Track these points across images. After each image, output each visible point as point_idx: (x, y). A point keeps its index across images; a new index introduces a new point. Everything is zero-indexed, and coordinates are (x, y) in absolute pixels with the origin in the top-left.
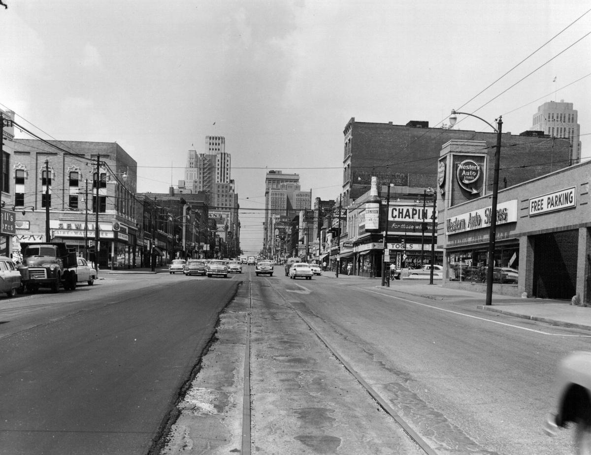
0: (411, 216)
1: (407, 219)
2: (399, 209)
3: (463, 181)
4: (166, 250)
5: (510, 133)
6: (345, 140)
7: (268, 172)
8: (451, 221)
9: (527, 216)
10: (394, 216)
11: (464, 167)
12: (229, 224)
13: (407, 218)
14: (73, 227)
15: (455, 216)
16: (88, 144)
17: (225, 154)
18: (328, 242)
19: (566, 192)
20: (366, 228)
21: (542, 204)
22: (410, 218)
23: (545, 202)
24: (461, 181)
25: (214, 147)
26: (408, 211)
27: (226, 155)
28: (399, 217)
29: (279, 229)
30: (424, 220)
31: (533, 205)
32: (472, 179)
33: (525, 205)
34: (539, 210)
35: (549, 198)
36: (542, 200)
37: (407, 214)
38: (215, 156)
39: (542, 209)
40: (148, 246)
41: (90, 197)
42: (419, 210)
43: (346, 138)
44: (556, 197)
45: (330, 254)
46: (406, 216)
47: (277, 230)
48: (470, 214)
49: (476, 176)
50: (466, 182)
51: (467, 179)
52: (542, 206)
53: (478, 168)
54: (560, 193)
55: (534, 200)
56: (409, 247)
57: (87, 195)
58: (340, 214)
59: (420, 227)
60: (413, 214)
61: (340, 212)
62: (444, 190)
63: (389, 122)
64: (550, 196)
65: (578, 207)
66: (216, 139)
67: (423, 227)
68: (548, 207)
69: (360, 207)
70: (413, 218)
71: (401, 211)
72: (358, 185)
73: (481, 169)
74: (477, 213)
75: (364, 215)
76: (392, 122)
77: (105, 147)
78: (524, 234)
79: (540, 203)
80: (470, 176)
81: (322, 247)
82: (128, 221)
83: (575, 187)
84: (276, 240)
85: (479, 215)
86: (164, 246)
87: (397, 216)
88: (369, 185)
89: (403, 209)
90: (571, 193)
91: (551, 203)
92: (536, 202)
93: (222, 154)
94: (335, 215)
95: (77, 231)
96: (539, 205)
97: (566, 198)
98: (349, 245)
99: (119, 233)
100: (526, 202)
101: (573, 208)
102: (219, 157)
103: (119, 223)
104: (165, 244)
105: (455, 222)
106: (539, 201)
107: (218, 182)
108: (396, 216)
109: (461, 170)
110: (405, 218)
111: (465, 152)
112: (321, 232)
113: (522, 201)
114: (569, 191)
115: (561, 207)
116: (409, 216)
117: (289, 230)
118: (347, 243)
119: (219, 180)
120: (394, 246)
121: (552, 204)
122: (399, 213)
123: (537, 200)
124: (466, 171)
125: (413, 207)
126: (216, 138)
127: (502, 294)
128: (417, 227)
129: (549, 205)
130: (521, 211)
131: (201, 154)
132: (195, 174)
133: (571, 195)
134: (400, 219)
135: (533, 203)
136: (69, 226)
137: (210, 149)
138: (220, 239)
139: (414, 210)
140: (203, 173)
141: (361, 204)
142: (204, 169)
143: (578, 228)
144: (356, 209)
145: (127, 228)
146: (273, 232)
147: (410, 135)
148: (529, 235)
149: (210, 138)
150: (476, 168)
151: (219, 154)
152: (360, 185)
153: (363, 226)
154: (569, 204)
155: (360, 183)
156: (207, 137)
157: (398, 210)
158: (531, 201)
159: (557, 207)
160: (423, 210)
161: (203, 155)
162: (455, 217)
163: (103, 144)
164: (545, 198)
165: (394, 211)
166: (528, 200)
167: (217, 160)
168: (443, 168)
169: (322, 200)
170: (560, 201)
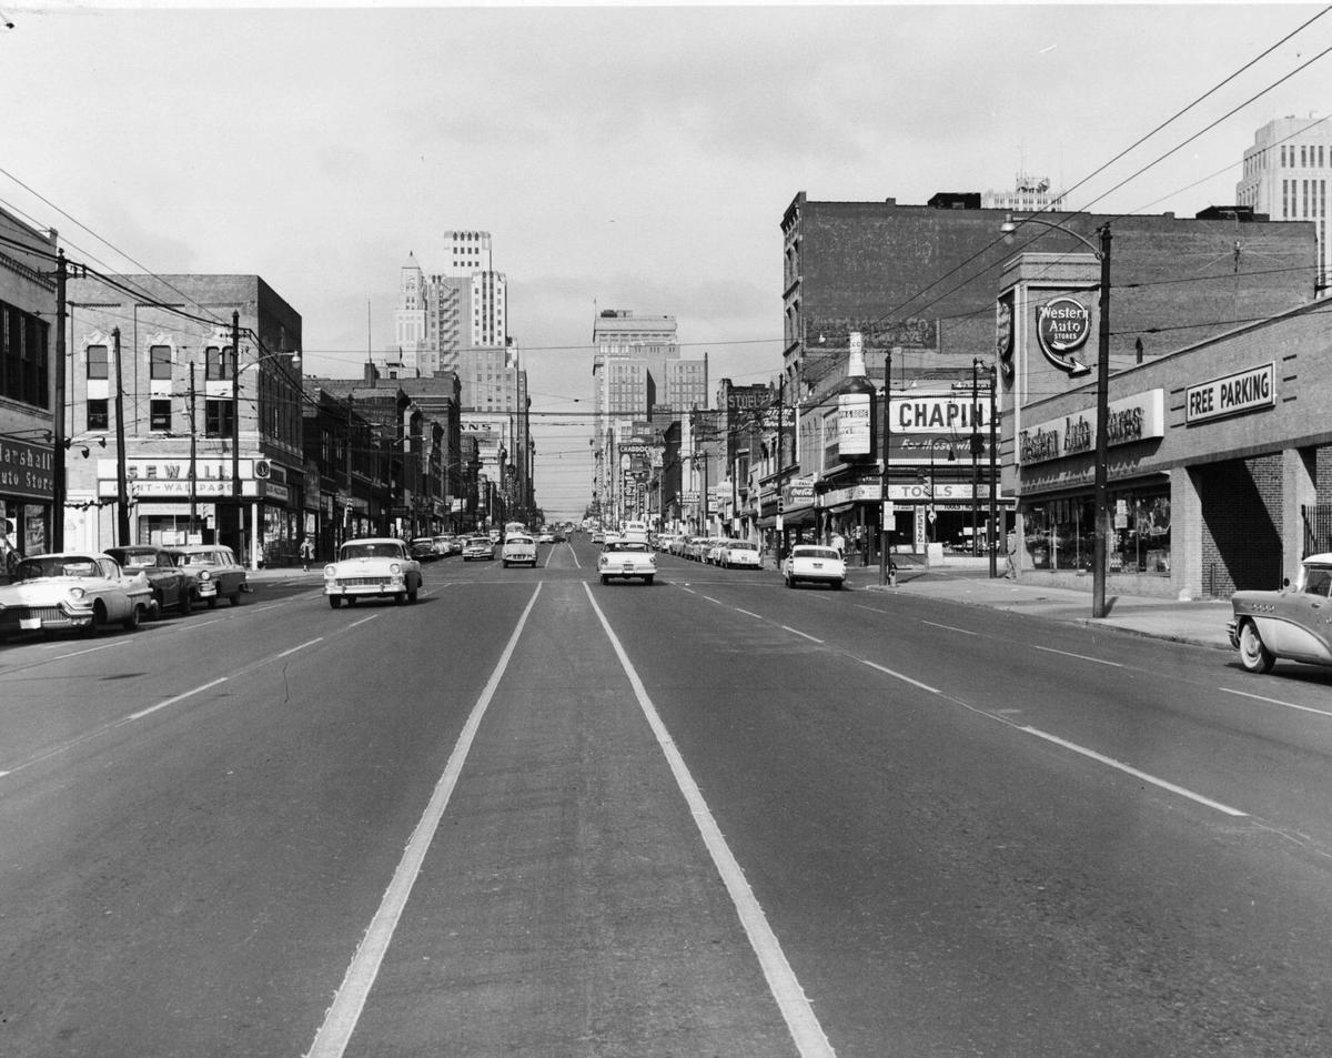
0: (945, 421)
1: (937, 428)
2: (917, 406)
3: (1053, 346)
4: (369, 518)
5: (1173, 214)
6: (786, 244)
7: (599, 314)
8: (1029, 436)
9: (1183, 424)
10: (906, 422)
11: (1053, 313)
12: (508, 447)
13: (936, 424)
14: (161, 473)
15: (1037, 423)
16: (192, 280)
17: (491, 273)
18: (753, 486)
19: (1256, 373)
20: (841, 452)
21: (1211, 399)
22: (942, 425)
23: (1217, 395)
24: (1049, 344)
25: (466, 257)
26: (937, 408)
27: (495, 277)
28: (917, 424)
29: (630, 453)
30: (975, 429)
31: (1194, 400)
32: (1073, 340)
33: (1178, 399)
34: (1205, 410)
35: (1224, 387)
36: (1211, 390)
37: (937, 417)
38: (469, 281)
39: (1211, 409)
40: (330, 509)
41: (200, 403)
42: (964, 406)
43: (787, 240)
44: (1238, 383)
45: (760, 515)
46: (933, 420)
47: (626, 457)
48: (1068, 419)
49: (1082, 331)
50: (1060, 346)
51: (1060, 340)
52: (1212, 404)
53: (1086, 315)
54: (1244, 376)
55: (1195, 390)
56: (944, 492)
57: (193, 400)
58: (780, 421)
59: (967, 446)
60: (951, 417)
61: (780, 415)
62: (1012, 367)
63: (888, 200)
64: (1226, 382)
65: (1280, 406)
66: (470, 239)
67: (972, 446)
68: (1222, 406)
69: (826, 403)
70: (949, 424)
71: (921, 410)
72: (819, 350)
73: (1090, 315)
74: (1081, 418)
75: (835, 420)
76: (894, 200)
77: (231, 285)
78: (1179, 463)
79: (1206, 396)
80: (1067, 332)
81: (739, 498)
82: (287, 453)
83: (1271, 365)
84: (626, 481)
85: (1086, 423)
86: (363, 508)
87: (913, 422)
88: (846, 350)
89: (925, 406)
90: (1265, 376)
91: (1228, 395)
92: (1198, 394)
93: (484, 274)
94: (767, 423)
95: (171, 483)
96: (1204, 401)
97: (1257, 387)
98: (803, 492)
99: (268, 485)
100: (1180, 393)
101: (1269, 407)
102: (478, 282)
103: (268, 461)
104: (366, 504)
105: (1037, 437)
106: (1205, 392)
107: (477, 343)
108: (910, 421)
109: (1048, 320)
110: (931, 425)
111: (1056, 280)
112: (737, 461)
113: (1172, 393)
114: (1261, 372)
115: (1246, 405)
116: (940, 420)
117: (657, 457)
118: (798, 488)
119: (480, 339)
120: (909, 491)
121: (1230, 400)
122: (918, 415)
123: (1200, 389)
124: (1059, 321)
125: (948, 399)
126: (470, 236)
127: (1139, 594)
128: (959, 446)
129: (1225, 401)
130: (1170, 412)
131: (434, 277)
132: (419, 325)
133: (1266, 381)
134: (921, 429)
135: (1193, 396)
136: (152, 469)
137: (455, 264)
138: (488, 483)
139: (951, 406)
140: (441, 323)
141: (829, 395)
142: (442, 313)
143: (1280, 449)
144: (817, 406)
145: (284, 471)
146: (617, 460)
147: (937, 228)
148: (1189, 464)
149: (455, 236)
150: (1081, 314)
151: (476, 274)
152: (823, 350)
153: (835, 448)
154: (1263, 400)
155: (823, 345)
156: (446, 235)
157: (913, 408)
158: (1190, 392)
159: (1239, 407)
160: (973, 406)
161: (439, 278)
162: (1038, 426)
163: (227, 277)
164: (1217, 386)
165: (906, 409)
166: (1182, 390)
167: (473, 291)
168: (1006, 318)
169: (735, 384)
170: (1245, 393)
